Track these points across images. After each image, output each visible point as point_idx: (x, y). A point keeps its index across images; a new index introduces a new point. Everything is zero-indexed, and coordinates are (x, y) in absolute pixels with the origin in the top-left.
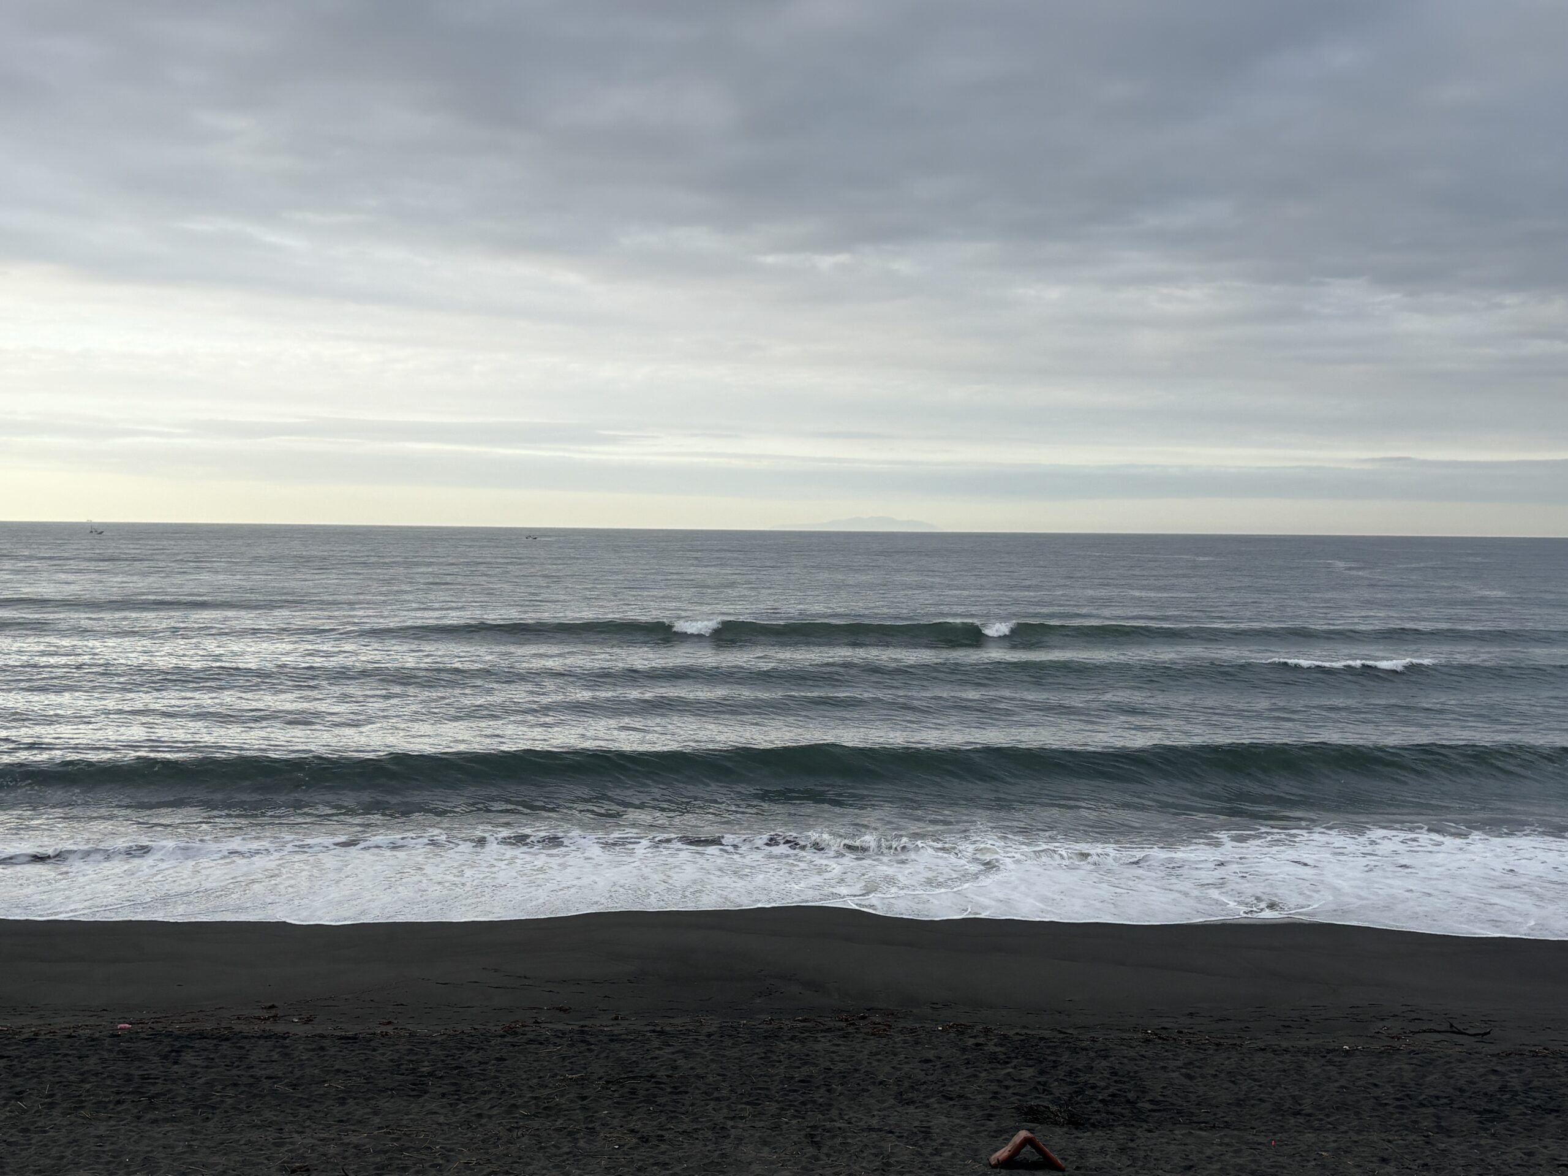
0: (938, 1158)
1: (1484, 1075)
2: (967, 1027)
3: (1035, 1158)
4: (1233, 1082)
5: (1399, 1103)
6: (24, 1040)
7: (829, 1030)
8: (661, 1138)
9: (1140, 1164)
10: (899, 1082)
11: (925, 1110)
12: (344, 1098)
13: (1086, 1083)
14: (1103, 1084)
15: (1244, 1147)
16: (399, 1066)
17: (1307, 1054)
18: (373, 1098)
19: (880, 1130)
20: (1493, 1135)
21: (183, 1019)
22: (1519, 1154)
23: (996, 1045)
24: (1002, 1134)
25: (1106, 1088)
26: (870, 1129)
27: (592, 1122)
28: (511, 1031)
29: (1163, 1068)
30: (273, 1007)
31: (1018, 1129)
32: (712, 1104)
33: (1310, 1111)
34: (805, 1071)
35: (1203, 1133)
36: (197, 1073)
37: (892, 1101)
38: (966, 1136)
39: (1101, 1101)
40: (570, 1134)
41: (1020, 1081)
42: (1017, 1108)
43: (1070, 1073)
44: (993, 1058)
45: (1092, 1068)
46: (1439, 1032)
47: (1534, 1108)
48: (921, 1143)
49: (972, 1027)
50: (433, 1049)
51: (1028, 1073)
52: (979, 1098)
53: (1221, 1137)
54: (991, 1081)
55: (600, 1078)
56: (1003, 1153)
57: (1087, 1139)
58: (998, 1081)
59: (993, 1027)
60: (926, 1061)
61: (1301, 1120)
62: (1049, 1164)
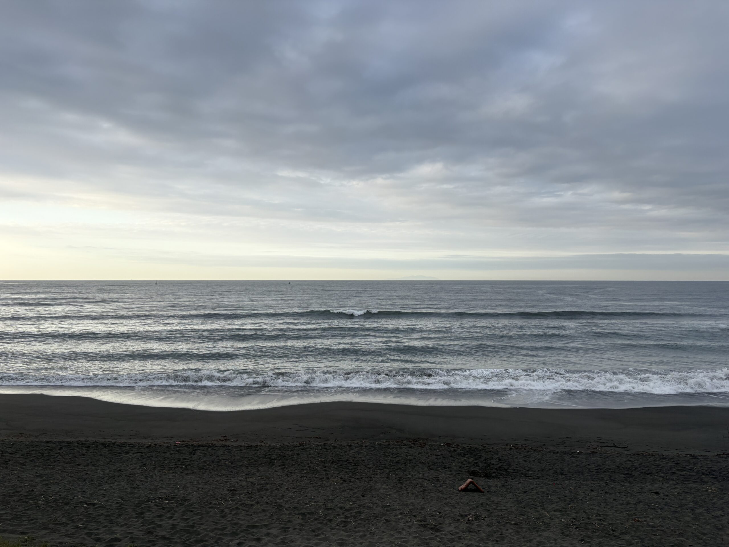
0: (442, 488)
1: (625, 461)
2: (451, 444)
3: (474, 488)
4: (540, 463)
5: (597, 471)
6: (146, 447)
7: (405, 445)
8: (350, 481)
9: (509, 490)
10: (428, 462)
11: (437, 472)
12: (248, 467)
13: (491, 463)
14: (496, 463)
15: (544, 485)
16: (265, 456)
17: (565, 454)
18: (257, 467)
19: (422, 478)
20: (629, 482)
21: (197, 440)
22: (638, 489)
23: (460, 450)
24: (464, 480)
25: (497, 465)
26: (419, 478)
27: (328, 475)
28: (301, 445)
29: (516, 458)
30: (225, 436)
31: (468, 478)
32: (367, 469)
33: (566, 473)
34: (397, 459)
35: (530, 480)
36: (201, 458)
37: (426, 469)
38: (451, 481)
39: (496, 469)
40: (321, 479)
41: (469, 462)
42: (467, 471)
43: (485, 459)
44: (460, 455)
45: (492, 458)
46: (610, 447)
47: (643, 473)
48: (436, 483)
50: (277, 451)
51: (471, 459)
52: (455, 468)
53: (536, 482)
54: (459, 462)
55: (330, 461)
56: (463, 486)
57: (491, 483)
58: (462, 462)
59: (460, 444)
60: (438, 456)
61: (563, 476)
62: (478, 490)
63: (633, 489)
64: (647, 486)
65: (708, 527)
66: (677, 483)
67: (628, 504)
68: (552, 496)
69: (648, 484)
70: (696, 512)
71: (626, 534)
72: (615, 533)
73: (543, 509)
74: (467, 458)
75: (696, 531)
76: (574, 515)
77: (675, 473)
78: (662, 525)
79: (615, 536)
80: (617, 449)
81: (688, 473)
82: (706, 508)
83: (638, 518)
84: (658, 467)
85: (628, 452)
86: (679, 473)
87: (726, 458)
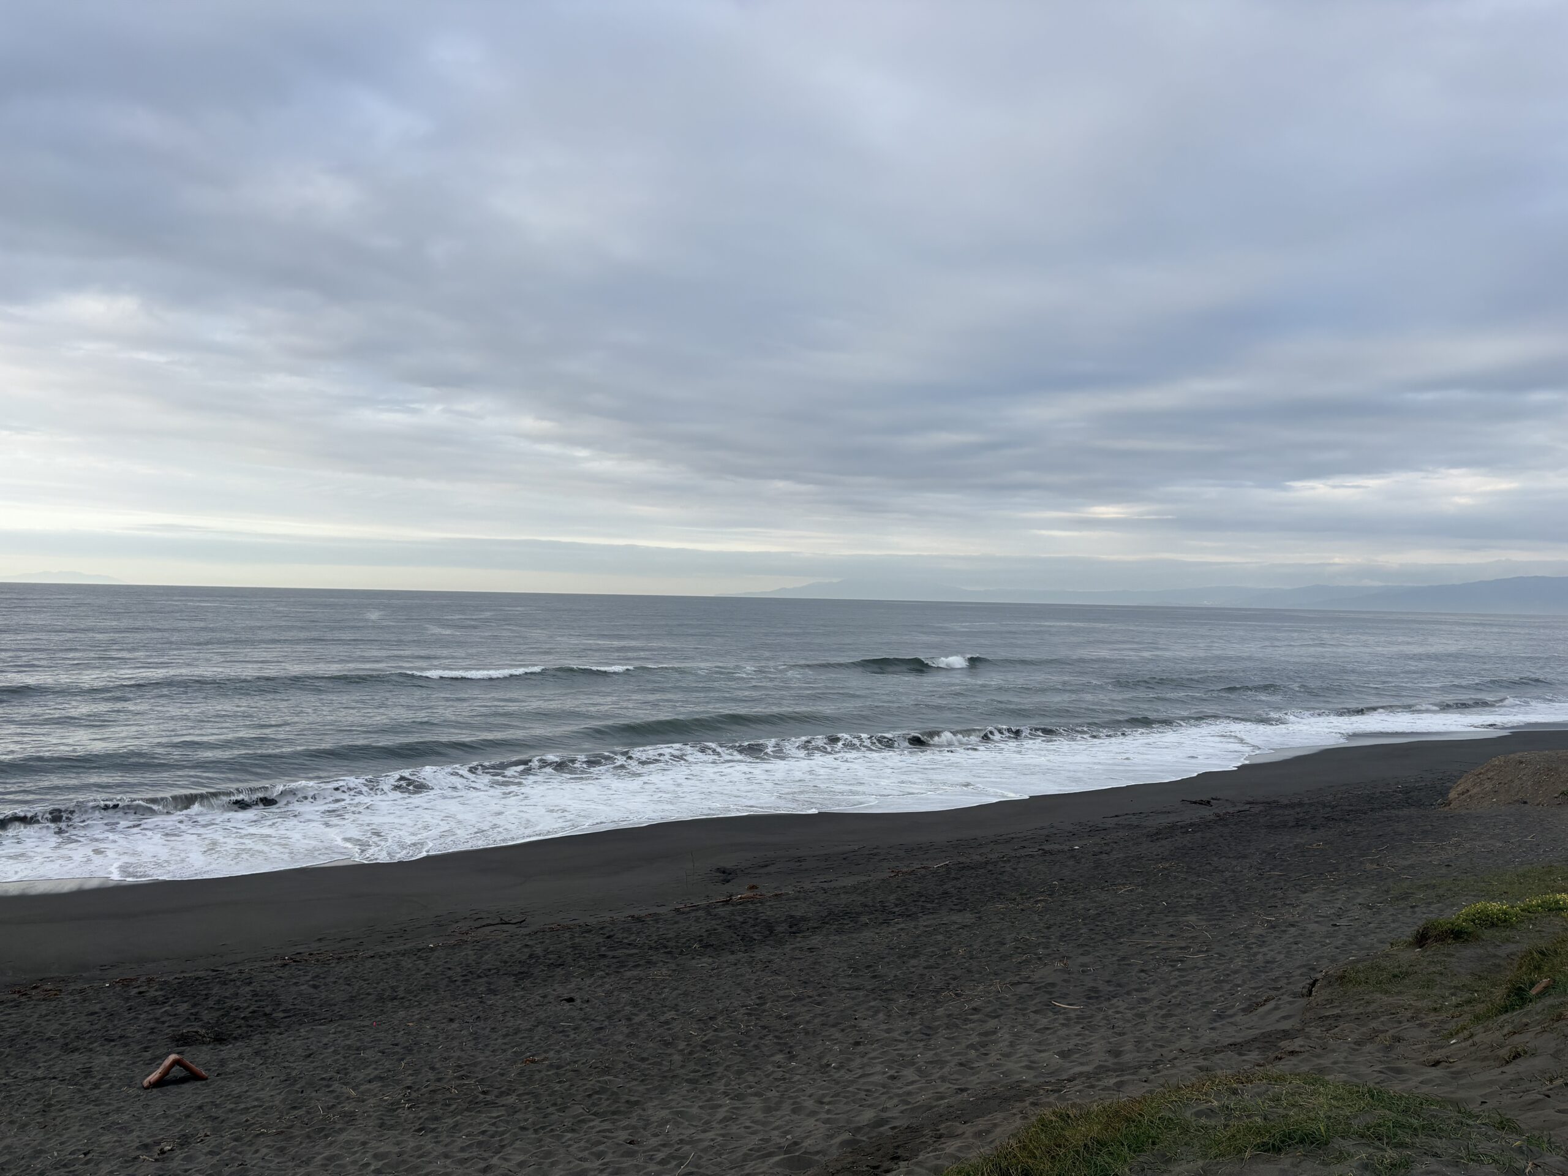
0: (97, 1091)
1: (520, 949)
2: (132, 980)
3: (183, 1075)
4: (349, 985)
5: (464, 978)
9: (270, 1060)
10: (65, 1035)
11: (89, 1054)
13: (231, 1007)
14: (245, 1005)
15: (353, 1031)
17: (404, 955)
19: (44, 1078)
20: (523, 988)
23: (156, 990)
24: (157, 1059)
25: (248, 1007)
26: (35, 1079)
29: (296, 984)
31: (169, 1054)
33: (403, 995)
35: (322, 1027)
37: (57, 1053)
38: (124, 1068)
39: (243, 1018)
41: (175, 1015)
42: (171, 1037)
43: (219, 1000)
44: (154, 1002)
45: (237, 994)
46: (493, 925)
48: (82, 1082)
49: (136, 979)
51: (183, 1008)
52: (138, 1036)
53: (336, 1027)
54: (151, 1020)
56: (154, 1076)
57: (228, 1051)
58: (156, 1019)
59: (155, 977)
60: (93, 1014)
61: (396, 1003)
62: (194, 1077)
63: (529, 1002)
64: (554, 990)
65: (651, 1045)
66: (607, 974)
67: (517, 1031)
68: (367, 1052)
69: (556, 986)
70: (634, 1021)
71: (508, 1094)
72: (488, 1098)
73: (344, 1084)
74: (172, 1005)
75: (630, 1057)
76: (409, 1082)
77: (604, 956)
78: (575, 1059)
79: (487, 1103)
80: (505, 927)
81: (627, 952)
82: (650, 1011)
83: (533, 1056)
84: (576, 949)
85: (525, 929)
86: (611, 954)
87: (688, 913)
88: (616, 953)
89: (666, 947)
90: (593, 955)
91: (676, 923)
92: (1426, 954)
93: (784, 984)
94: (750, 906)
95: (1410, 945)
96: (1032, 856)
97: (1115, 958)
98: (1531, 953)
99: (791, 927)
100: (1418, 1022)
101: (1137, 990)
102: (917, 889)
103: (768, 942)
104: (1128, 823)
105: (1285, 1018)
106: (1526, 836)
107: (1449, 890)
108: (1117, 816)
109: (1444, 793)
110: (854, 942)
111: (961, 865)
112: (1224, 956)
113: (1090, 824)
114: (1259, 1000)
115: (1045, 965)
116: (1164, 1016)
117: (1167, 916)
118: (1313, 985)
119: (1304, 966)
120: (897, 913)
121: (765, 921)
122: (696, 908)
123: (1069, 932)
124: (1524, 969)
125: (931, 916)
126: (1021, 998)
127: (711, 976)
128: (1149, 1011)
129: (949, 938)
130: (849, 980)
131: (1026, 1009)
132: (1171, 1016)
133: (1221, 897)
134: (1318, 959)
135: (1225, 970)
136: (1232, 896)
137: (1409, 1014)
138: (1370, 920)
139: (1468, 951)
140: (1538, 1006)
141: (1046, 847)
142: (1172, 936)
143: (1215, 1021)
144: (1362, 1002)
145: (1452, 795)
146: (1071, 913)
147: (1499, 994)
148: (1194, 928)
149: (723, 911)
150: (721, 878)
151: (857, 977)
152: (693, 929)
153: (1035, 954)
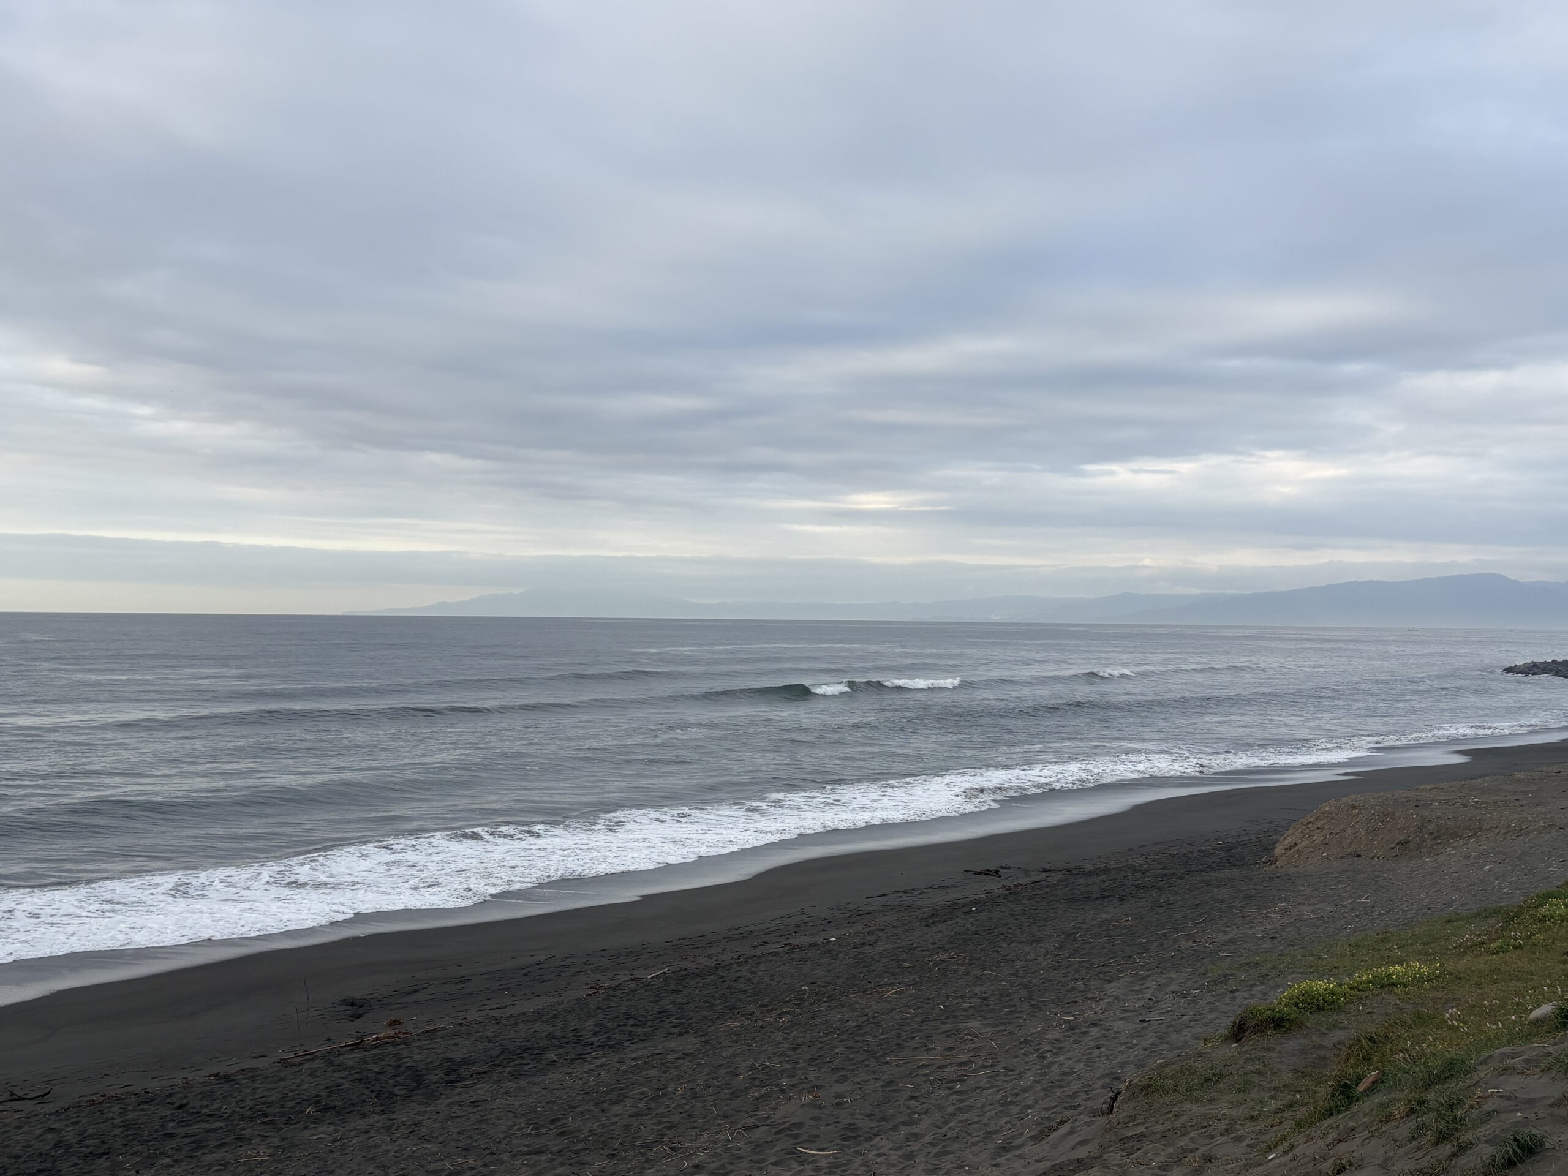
47: (86, 1156)
66: (176, 1161)
77: (171, 1135)
80: (18, 1105)
84: (129, 1129)
85: (50, 1106)
86: (182, 1131)
87: (300, 1064)
88: (188, 1130)
89: (265, 1115)
90: (155, 1136)
91: (281, 1080)
92: (1243, 1050)
93: (435, 1154)
94: (391, 1049)
95: (1227, 1039)
96: (776, 954)
97: (880, 1083)
98: (1359, 1041)
99: (447, 1074)
100: (1233, 1135)
101: (905, 1124)
102: (623, 1009)
103: (415, 1098)
104: (897, 903)
105: (1081, 1143)
106: (1360, 897)
107: (1274, 967)
108: (883, 895)
109: (1269, 849)
110: (536, 1089)
111: (684, 973)
112: (1012, 1070)
113: (851, 907)
114: (1053, 1123)
115: (790, 1099)
116: (937, 1155)
117: (944, 1023)
118: (1114, 1099)
119: (1107, 1075)
120: (596, 1044)
121: (410, 1068)
122: (313, 1056)
123: (821, 1053)
124: (1352, 1060)
125: (640, 1045)
126: (758, 1146)
127: (331, 1151)
128: (920, 1150)
129: (665, 1072)
130: (527, 1141)
131: (764, 1160)
132: (946, 1153)
133: (1010, 994)
134: (1123, 1065)
135: (1013, 1089)
136: (1024, 993)
137: (1222, 1126)
138: (1184, 1012)
139: (1291, 1043)
140: (1366, 1105)
141: (795, 941)
142: (950, 1049)
143: (1000, 1156)
144: (1170, 1115)
145: (1278, 850)
146: (824, 1027)
147: (1323, 1091)
148: (976, 1036)
149: (350, 1059)
150: (348, 1013)
151: (538, 1135)
152: (306, 1086)
153: (778, 1085)
